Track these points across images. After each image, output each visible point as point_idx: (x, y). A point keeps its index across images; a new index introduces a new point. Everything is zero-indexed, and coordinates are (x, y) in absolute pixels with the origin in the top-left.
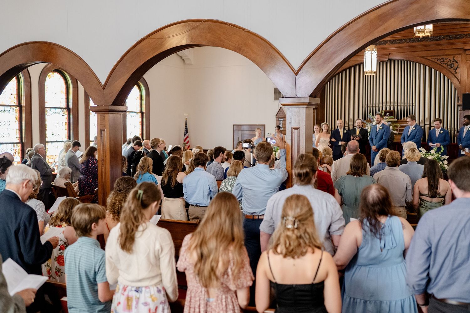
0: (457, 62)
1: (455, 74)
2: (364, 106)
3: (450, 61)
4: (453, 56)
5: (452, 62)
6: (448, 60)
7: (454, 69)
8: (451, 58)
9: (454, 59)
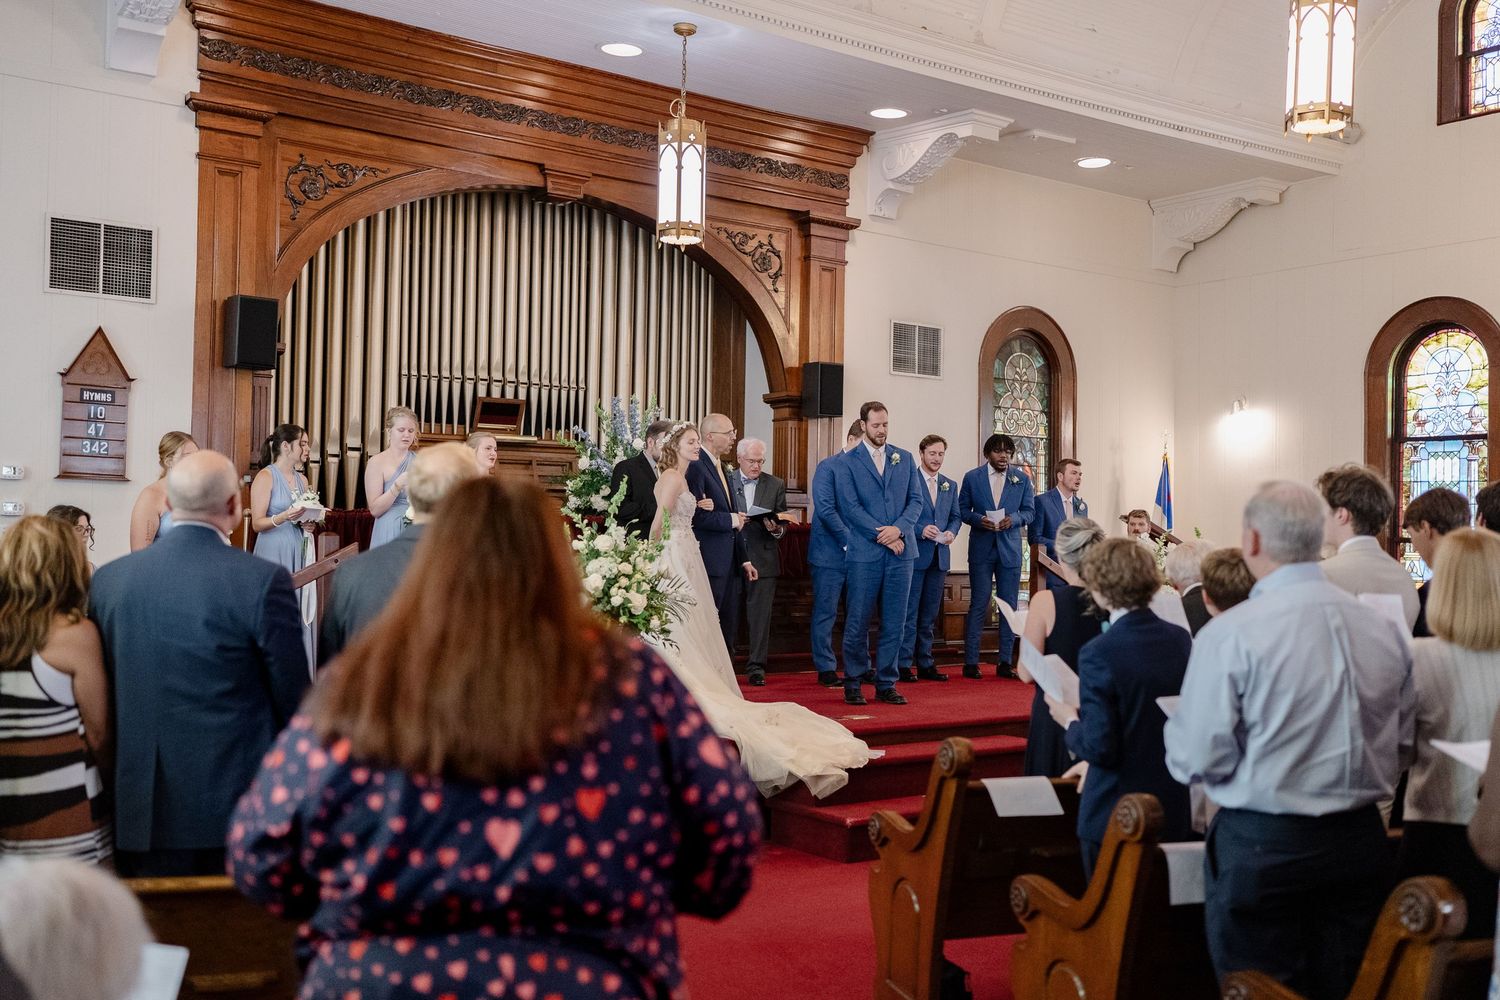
0: (779, 257)
1: (774, 294)
2: (405, 371)
3: (761, 246)
4: (770, 232)
5: (764, 251)
6: (753, 244)
7: (771, 277)
8: (762, 236)
9: (770, 244)
